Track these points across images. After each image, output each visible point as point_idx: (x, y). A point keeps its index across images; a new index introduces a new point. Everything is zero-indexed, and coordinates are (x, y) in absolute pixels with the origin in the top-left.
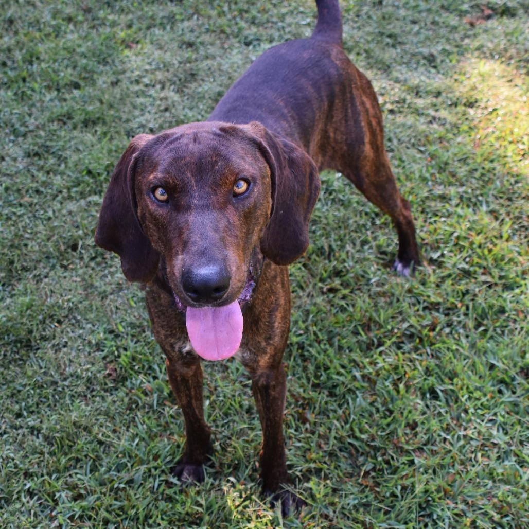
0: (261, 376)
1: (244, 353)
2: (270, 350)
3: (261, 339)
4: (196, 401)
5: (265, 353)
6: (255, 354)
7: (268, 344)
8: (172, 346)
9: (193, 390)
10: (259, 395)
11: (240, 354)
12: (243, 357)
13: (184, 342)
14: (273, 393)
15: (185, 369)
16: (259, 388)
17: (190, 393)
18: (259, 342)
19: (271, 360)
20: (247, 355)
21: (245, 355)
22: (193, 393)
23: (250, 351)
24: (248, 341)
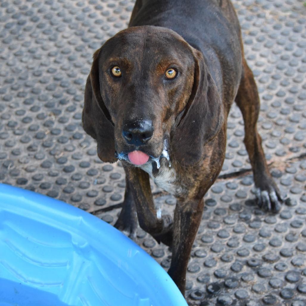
0: (188, 204)
1: (177, 189)
2: (197, 184)
3: (190, 177)
5: (193, 186)
6: (186, 188)
7: (196, 180)
11: (174, 189)
12: (177, 192)
14: (193, 220)
18: (189, 179)
19: (197, 192)
20: (180, 190)
21: (178, 190)
23: (182, 187)
24: (181, 179)
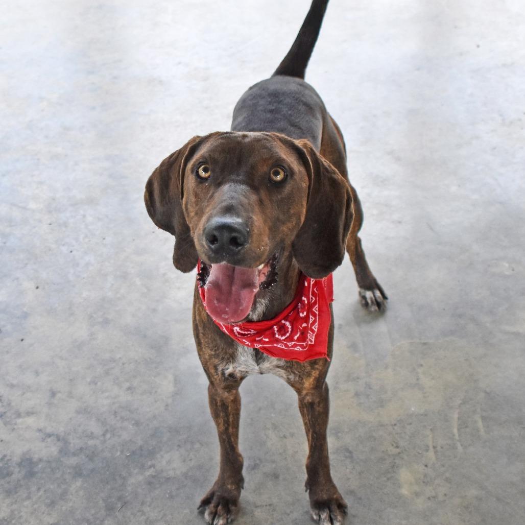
0: (307, 394)
1: (288, 375)
2: (314, 374)
4: (233, 428)
5: (310, 376)
6: (300, 376)
7: (313, 368)
8: (216, 368)
9: (231, 416)
10: (305, 410)
11: (285, 376)
12: (288, 379)
13: (227, 363)
14: (318, 409)
15: (226, 394)
16: (305, 404)
17: (228, 419)
18: (304, 366)
19: (315, 382)
20: (292, 377)
22: (231, 420)
23: (295, 374)
